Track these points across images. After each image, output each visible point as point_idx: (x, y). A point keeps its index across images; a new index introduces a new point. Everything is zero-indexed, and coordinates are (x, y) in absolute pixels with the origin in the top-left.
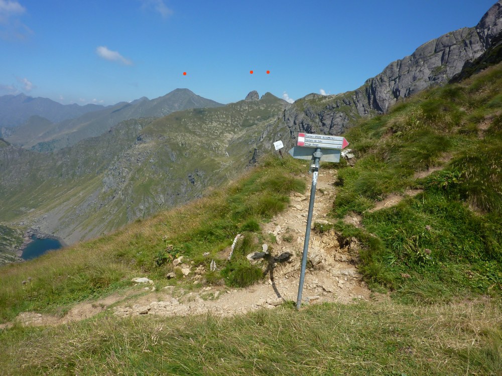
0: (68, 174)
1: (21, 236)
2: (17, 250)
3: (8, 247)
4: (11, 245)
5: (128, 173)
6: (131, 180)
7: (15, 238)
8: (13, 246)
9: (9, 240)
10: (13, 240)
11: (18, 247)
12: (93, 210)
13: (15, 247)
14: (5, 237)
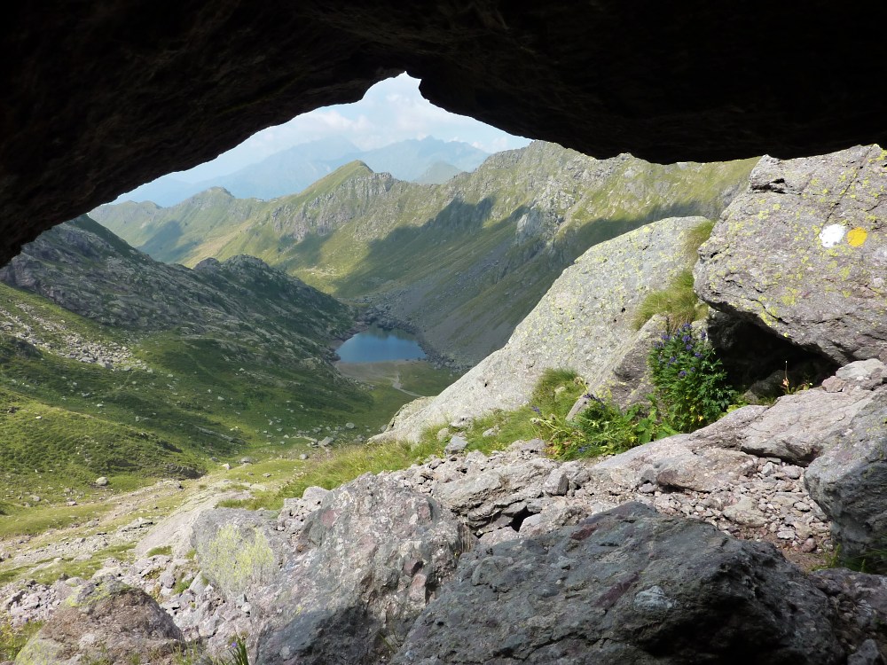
0: (459, 222)
1: (352, 317)
2: (334, 337)
3: (317, 329)
4: (326, 326)
5: (572, 204)
6: (576, 217)
7: (338, 318)
8: (329, 329)
9: (325, 317)
10: (334, 319)
11: (337, 332)
12: (489, 280)
13: (332, 332)
14: (321, 311)
